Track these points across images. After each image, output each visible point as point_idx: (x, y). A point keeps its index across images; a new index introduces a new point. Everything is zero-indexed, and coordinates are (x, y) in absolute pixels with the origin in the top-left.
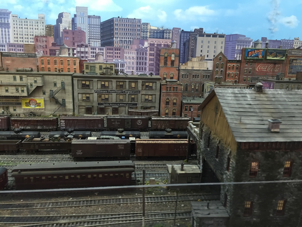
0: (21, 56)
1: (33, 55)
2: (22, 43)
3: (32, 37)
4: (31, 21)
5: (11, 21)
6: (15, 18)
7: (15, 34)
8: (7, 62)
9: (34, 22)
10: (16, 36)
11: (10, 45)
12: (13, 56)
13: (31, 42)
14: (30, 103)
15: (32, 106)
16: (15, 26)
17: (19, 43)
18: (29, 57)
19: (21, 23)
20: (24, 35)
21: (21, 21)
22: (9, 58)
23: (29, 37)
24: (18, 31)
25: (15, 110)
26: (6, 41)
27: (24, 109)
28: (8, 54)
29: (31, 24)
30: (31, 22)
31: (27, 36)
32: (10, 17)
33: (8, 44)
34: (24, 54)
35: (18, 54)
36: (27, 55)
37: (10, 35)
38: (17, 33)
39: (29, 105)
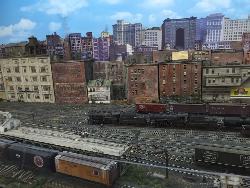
0: (229, 52)
1: (240, 50)
2: (230, 40)
3: (240, 34)
4: (242, 20)
5: (223, 23)
6: (227, 20)
7: (225, 34)
8: (216, 57)
9: (244, 21)
10: (226, 35)
11: (220, 43)
12: (222, 52)
13: (239, 39)
14: (239, 91)
15: (239, 94)
16: (227, 27)
17: (228, 40)
18: (236, 52)
19: (231, 24)
20: (233, 33)
21: (232, 22)
22: (218, 54)
23: (238, 34)
24: (229, 31)
25: (223, 97)
26: (216, 40)
27: (232, 97)
28: (218, 51)
29: (241, 24)
30: (241, 22)
31: (235, 35)
32: (222, 20)
33: (218, 42)
34: (232, 50)
35: (226, 50)
36: (234, 50)
37: (221, 35)
38: (227, 32)
39: (237, 93)
